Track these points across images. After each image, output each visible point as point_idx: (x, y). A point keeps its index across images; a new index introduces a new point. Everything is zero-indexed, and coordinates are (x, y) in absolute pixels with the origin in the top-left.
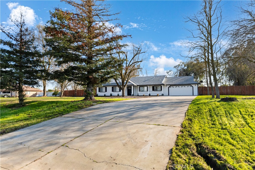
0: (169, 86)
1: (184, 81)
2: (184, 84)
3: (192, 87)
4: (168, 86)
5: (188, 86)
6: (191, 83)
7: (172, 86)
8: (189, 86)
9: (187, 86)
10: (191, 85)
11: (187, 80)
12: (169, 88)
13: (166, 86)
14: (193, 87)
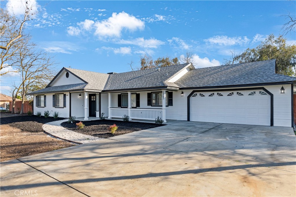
0: (191, 91)
1: (240, 76)
2: (237, 83)
3: (268, 97)
4: (187, 93)
5: (252, 91)
6: (265, 82)
7: (198, 93)
8: (257, 92)
9: (250, 92)
10: (266, 87)
11: (252, 72)
12: (192, 98)
13: (182, 93)
14: (272, 96)
